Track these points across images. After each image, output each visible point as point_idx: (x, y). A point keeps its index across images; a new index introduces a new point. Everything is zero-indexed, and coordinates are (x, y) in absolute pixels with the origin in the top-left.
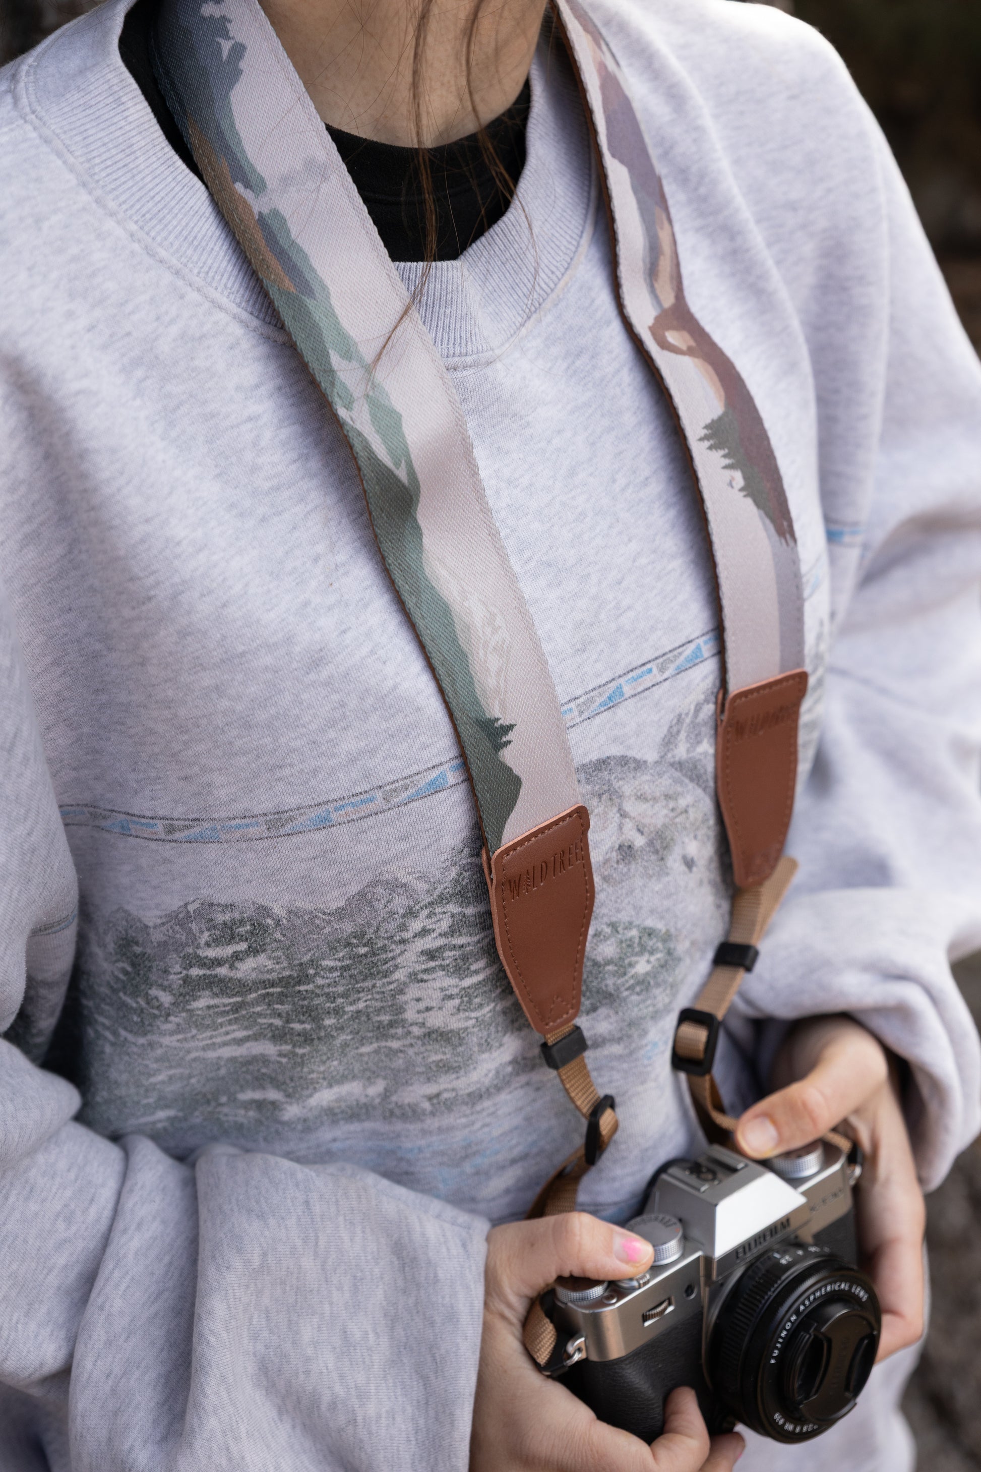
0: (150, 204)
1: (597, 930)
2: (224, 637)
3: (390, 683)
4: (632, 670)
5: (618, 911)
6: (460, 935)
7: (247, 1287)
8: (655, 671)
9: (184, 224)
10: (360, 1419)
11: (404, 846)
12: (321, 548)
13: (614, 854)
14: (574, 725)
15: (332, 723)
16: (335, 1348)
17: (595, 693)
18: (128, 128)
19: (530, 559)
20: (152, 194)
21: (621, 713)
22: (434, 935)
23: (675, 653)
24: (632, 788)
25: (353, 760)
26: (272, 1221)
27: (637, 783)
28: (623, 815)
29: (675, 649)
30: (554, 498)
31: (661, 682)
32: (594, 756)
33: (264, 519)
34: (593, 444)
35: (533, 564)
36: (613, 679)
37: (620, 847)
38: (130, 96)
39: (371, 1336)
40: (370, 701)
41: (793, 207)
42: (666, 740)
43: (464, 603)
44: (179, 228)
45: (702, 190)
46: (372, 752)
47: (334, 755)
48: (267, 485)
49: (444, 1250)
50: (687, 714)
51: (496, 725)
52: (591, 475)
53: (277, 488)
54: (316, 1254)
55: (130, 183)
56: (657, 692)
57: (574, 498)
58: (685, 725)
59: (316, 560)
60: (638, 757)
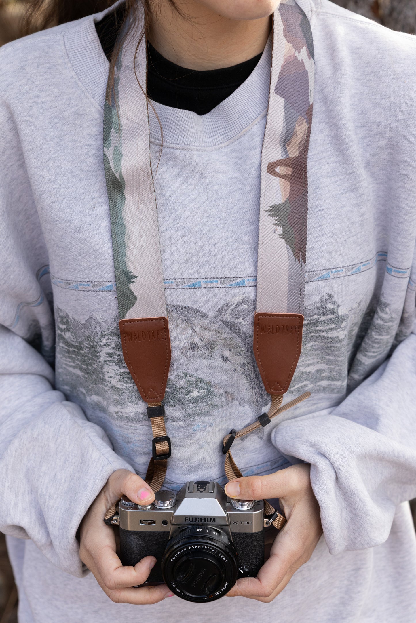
0: (85, 67)
1: (178, 374)
2: (52, 214)
3: (98, 247)
4: (208, 278)
5: (188, 369)
6: (119, 351)
7: (30, 442)
8: (219, 282)
9: (94, 76)
10: (46, 504)
11: (97, 307)
12: (96, 195)
13: (188, 345)
14: (173, 289)
15: (80, 254)
16: (50, 477)
17: (187, 280)
18: (87, 41)
19: (178, 223)
20: (87, 64)
21: (197, 292)
22: (110, 347)
23: (232, 279)
24: (199, 323)
25: (85, 269)
26: (47, 426)
27: (202, 321)
28: (194, 331)
29: (232, 278)
30: (201, 206)
31: (220, 287)
32: (182, 304)
33: (81, 180)
34: (231, 193)
35: (178, 226)
36: (197, 278)
37: (191, 343)
38: (91, 30)
39: (63, 480)
40: (92, 250)
41: (378, 124)
42: (220, 311)
43: (132, 228)
44: (92, 77)
45: (331, 108)
46: (91, 268)
47: (80, 265)
48: (86, 169)
49: (95, 464)
50: (232, 305)
51: (130, 274)
52: (223, 203)
53: (89, 171)
54: (55, 443)
55: (81, 59)
56: (217, 291)
57: (211, 209)
58: (230, 309)
59: (93, 198)
60: (204, 312)
